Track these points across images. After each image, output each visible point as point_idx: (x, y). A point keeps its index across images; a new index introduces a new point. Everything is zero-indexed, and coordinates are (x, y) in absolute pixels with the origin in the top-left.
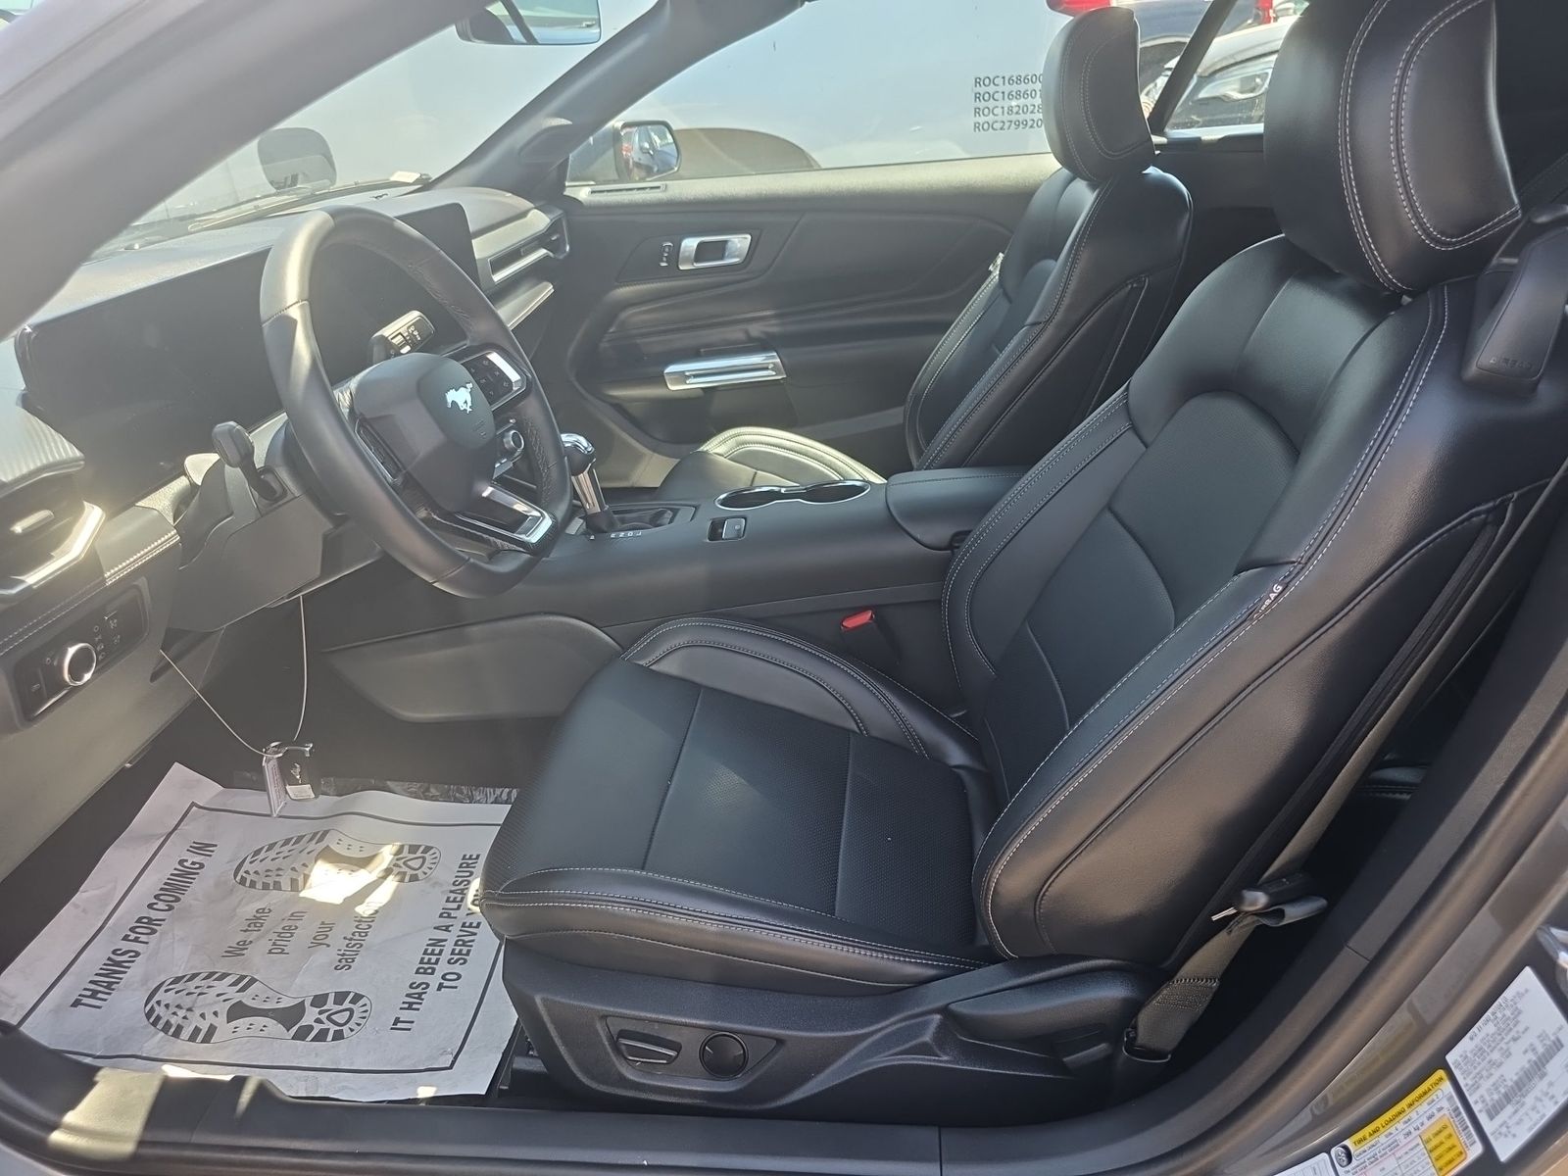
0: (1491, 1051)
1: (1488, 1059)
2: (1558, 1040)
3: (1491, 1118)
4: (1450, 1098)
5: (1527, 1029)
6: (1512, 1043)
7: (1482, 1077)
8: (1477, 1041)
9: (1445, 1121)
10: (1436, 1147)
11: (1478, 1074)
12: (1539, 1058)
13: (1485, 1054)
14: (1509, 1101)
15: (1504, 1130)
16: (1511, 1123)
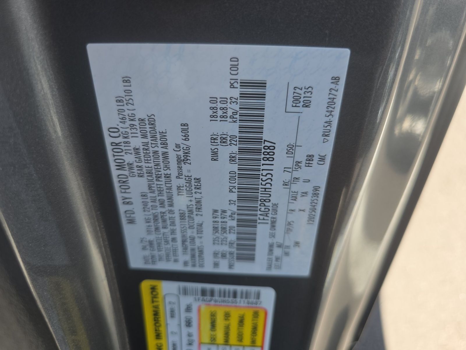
0: (171, 205)
1: (177, 216)
2: (245, 84)
3: (251, 258)
4: (185, 292)
5: (185, 128)
6: (185, 167)
7: (193, 239)
8: (140, 216)
9: (206, 311)
10: (227, 334)
11: (184, 242)
12: (242, 140)
13: (168, 216)
14: (253, 224)
15: (277, 252)
16: (279, 239)
